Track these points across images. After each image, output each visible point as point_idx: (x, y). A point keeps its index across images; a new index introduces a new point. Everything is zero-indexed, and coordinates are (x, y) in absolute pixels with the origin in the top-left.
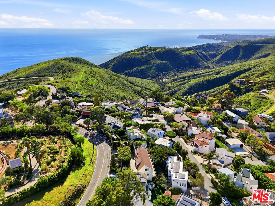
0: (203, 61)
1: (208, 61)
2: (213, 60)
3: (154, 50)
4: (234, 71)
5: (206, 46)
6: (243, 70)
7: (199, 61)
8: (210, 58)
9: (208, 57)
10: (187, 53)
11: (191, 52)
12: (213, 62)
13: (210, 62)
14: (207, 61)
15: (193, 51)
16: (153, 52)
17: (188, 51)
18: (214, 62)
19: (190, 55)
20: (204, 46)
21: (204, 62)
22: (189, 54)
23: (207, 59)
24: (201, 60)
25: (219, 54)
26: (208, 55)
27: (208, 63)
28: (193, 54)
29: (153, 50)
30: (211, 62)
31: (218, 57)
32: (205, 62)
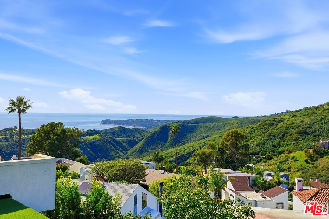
0: (118, 151)
1: (125, 151)
2: (133, 149)
3: (28, 133)
4: (172, 157)
5: (117, 129)
6: (186, 155)
7: (112, 150)
8: (127, 146)
9: (124, 144)
10: (90, 138)
11: (97, 136)
12: (133, 152)
13: (128, 152)
14: (123, 151)
15: (99, 136)
16: (26, 136)
17: (91, 135)
18: (135, 151)
19: (96, 141)
20: (114, 130)
21: (118, 153)
22: (94, 139)
23: (123, 147)
24: (114, 148)
25: (140, 141)
26: (124, 142)
27: (125, 154)
28: (99, 140)
29: (26, 134)
30: (130, 152)
31: (140, 144)
32: (120, 153)
